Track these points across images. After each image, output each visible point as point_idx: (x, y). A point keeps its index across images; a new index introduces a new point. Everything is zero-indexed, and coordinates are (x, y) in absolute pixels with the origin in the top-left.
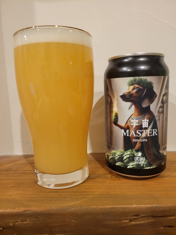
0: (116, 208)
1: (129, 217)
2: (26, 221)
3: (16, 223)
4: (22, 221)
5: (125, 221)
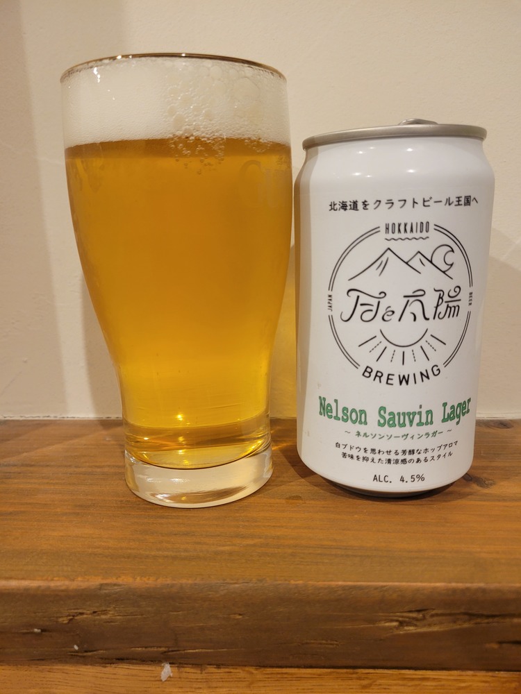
1: (398, 614)
2: (105, 612)
3: (79, 618)
4: (95, 612)
5: (387, 624)
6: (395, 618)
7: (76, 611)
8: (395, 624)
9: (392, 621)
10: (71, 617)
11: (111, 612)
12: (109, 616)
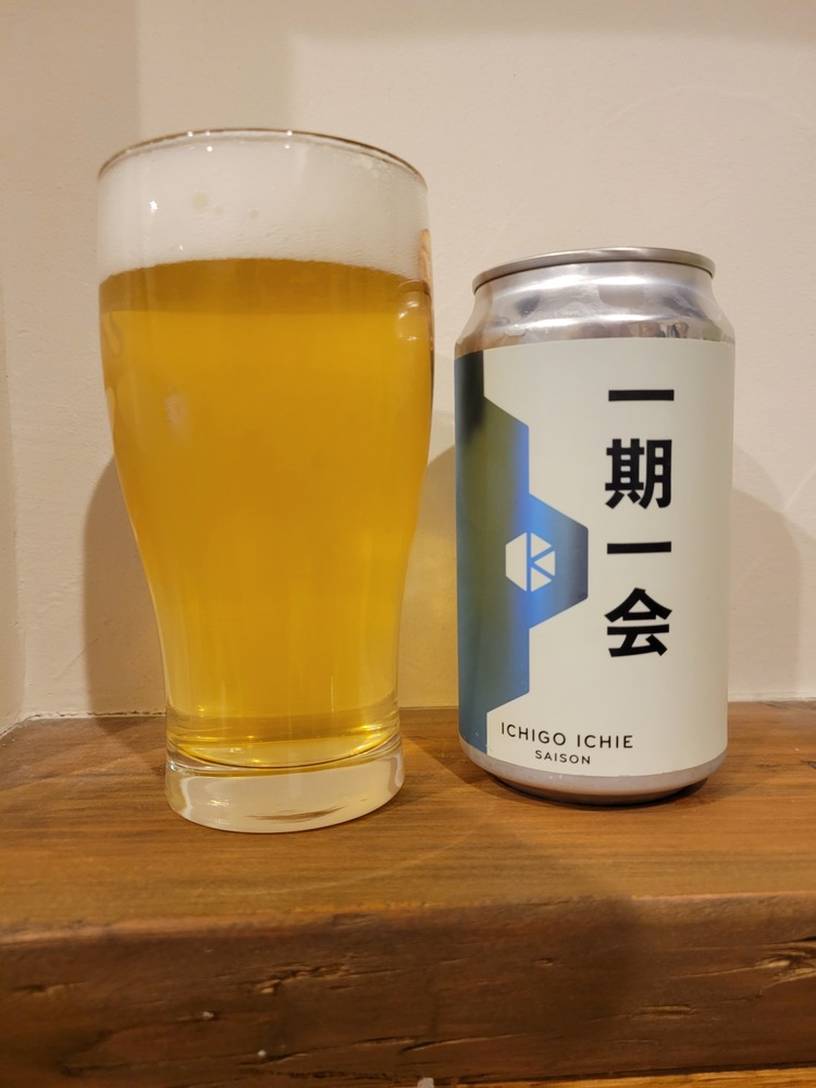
0: (740, 902)
1: (792, 944)
2: (334, 968)
3: (290, 981)
4: (317, 969)
5: (772, 965)
6: (787, 953)
7: (286, 968)
8: (783, 963)
9: (781, 958)
10: (276, 981)
11: (343, 968)
12: (340, 973)
